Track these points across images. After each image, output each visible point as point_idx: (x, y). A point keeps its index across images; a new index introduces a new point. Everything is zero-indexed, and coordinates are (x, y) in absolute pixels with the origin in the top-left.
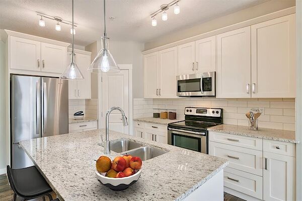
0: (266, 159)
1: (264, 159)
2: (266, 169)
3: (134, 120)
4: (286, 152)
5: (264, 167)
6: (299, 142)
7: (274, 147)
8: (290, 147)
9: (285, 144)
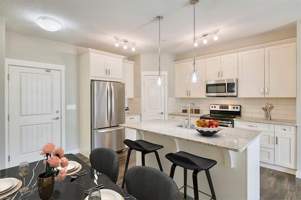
0: (277, 138)
1: (275, 138)
2: (277, 144)
3: (169, 114)
4: (290, 132)
5: (275, 143)
6: (299, 125)
7: (282, 129)
8: (293, 128)
9: (290, 127)
